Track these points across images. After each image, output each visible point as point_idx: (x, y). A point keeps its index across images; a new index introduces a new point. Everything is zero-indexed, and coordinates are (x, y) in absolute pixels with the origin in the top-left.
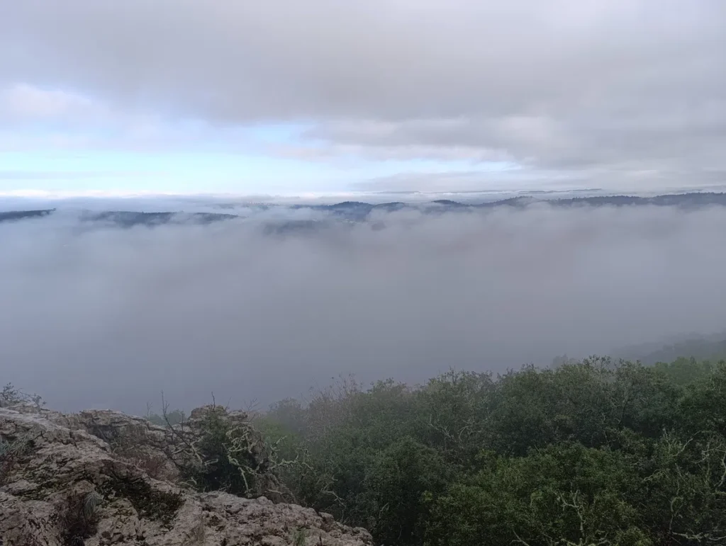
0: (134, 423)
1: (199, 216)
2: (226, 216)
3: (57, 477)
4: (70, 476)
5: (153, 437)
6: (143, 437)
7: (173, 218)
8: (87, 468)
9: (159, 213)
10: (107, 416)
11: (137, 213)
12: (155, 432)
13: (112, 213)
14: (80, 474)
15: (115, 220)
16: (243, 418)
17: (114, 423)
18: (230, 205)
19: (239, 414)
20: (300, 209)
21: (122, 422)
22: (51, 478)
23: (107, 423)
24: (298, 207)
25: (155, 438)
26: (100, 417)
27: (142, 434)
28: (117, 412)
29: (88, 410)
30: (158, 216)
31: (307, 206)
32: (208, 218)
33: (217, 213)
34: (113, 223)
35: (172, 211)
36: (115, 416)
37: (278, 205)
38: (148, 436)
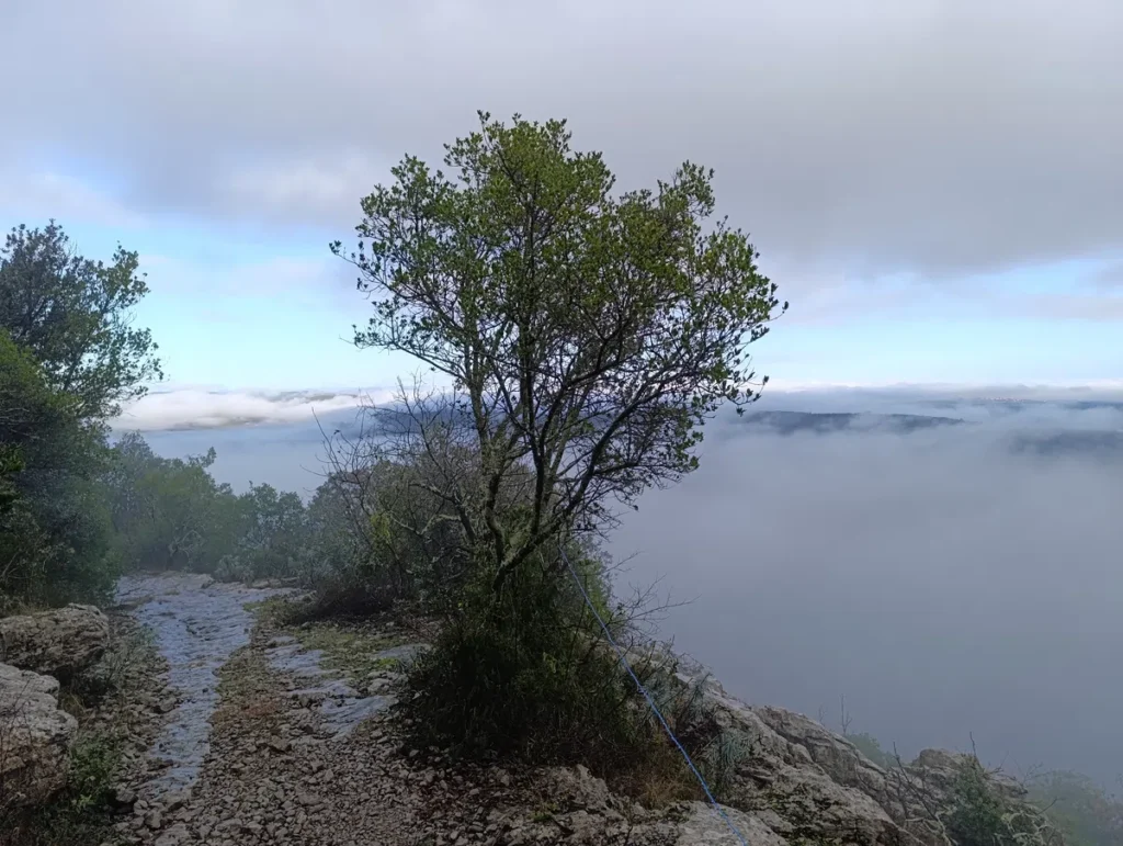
0: (839, 746)
1: (895, 421)
2: (942, 420)
3: (818, 824)
4: (837, 830)
5: (867, 779)
6: (852, 773)
7: (853, 422)
8: (860, 826)
9: (834, 415)
10: (801, 724)
11: (803, 413)
12: (868, 771)
13: (768, 413)
14: (850, 832)
15: (772, 424)
16: (1021, 793)
17: (811, 737)
18: (949, 402)
19: (1012, 784)
20: (1089, 410)
21: (820, 739)
22: (810, 822)
23: (800, 734)
24: (1085, 405)
25: (870, 782)
26: (790, 722)
27: (851, 769)
28: (815, 722)
29: (777, 708)
30: (831, 419)
31: (1105, 404)
32: (911, 424)
33: (926, 415)
34: (769, 427)
35: (853, 412)
36: (813, 727)
37: (1041, 403)
38: (859, 774)
